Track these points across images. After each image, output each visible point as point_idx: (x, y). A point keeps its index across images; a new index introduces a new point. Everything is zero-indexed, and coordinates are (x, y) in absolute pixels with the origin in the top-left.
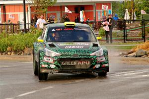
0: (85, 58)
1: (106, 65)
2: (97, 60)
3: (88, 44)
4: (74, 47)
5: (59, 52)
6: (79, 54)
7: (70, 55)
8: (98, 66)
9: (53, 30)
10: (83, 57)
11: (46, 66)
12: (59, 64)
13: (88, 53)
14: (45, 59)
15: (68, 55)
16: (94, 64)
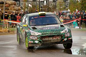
0: (58, 35)
1: (71, 38)
2: (65, 35)
3: (57, 26)
4: (49, 28)
5: (40, 32)
6: (54, 33)
7: (48, 34)
8: (66, 39)
9: (32, 18)
10: (56, 34)
11: (32, 42)
12: (41, 40)
13: (59, 31)
14: (31, 37)
15: (46, 34)
16: (63, 38)
